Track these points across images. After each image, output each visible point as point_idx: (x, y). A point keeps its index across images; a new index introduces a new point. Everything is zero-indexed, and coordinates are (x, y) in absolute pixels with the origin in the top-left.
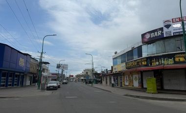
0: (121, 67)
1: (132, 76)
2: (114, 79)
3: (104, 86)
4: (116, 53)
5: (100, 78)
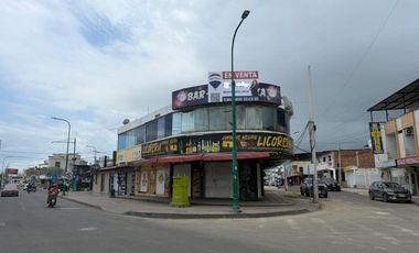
0: (132, 154)
1: (155, 173)
2: (119, 178)
4: (126, 122)
5: (88, 176)
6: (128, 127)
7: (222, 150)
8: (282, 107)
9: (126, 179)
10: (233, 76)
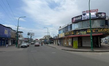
1: (68, 40)
2: (59, 41)
4: (60, 27)
8: (107, 19)
10: (90, 12)
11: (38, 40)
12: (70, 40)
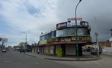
0: (44, 42)
2: (40, 49)
3: (33, 53)
4: (42, 33)
6: (43, 35)
7: (72, 41)
8: (89, 28)
9: (41, 49)
11: (11, 47)
12: (53, 47)
